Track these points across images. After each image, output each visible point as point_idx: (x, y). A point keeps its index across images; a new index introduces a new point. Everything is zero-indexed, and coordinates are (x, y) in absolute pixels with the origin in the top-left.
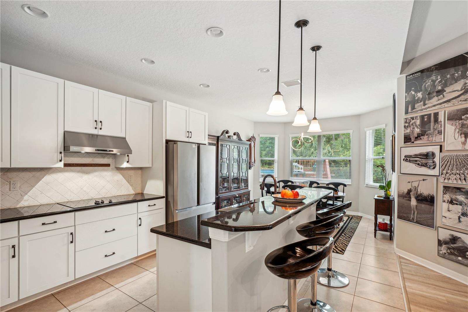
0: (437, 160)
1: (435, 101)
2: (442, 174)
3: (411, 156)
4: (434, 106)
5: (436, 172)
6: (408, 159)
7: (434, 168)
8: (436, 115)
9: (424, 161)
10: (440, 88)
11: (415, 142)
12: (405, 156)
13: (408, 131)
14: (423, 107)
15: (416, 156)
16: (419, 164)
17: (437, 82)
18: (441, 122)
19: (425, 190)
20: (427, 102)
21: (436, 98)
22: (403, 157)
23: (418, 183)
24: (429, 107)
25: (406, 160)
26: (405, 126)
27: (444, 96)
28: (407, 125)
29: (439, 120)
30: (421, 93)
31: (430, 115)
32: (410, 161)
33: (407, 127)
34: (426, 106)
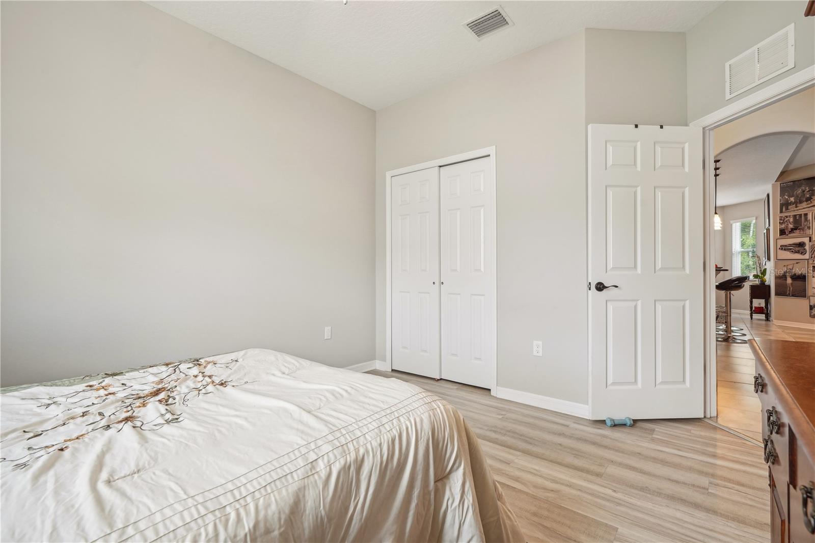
0: (807, 247)
1: (804, 205)
2: (811, 258)
3: (786, 245)
4: (804, 208)
5: (807, 256)
6: (784, 248)
7: (805, 254)
8: (806, 215)
9: (797, 249)
10: (808, 196)
11: (789, 235)
12: (781, 246)
13: (783, 226)
14: (795, 209)
15: (790, 245)
16: (793, 251)
17: (806, 191)
18: (810, 220)
19: (798, 270)
20: (798, 205)
21: (805, 203)
22: (779, 247)
23: (792, 265)
24: (800, 209)
25: (782, 249)
26: (780, 223)
27: (811, 202)
28: (782, 221)
29: (808, 219)
30: (793, 198)
31: (801, 214)
32: (785, 250)
33: (782, 223)
34: (797, 209)
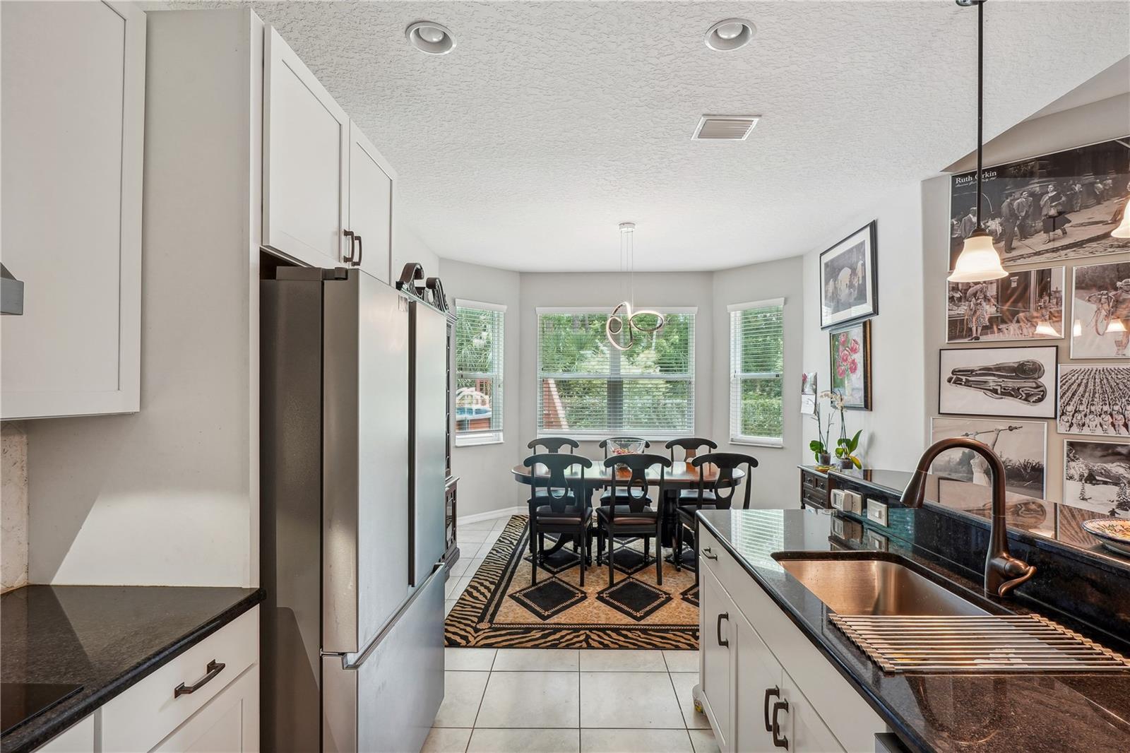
0: (1047, 380)
1: (1039, 241)
2: (1063, 414)
3: (972, 371)
4: (1038, 253)
5: (1046, 408)
6: (961, 377)
7: (1040, 400)
8: (1044, 276)
9: (1011, 384)
10: (1053, 212)
11: (983, 338)
12: (954, 372)
13: (963, 309)
14: (1006, 255)
15: (987, 371)
16: (995, 391)
17: (1046, 198)
18: (1057, 292)
19: (1011, 451)
20: (1015, 243)
21: (1043, 236)
22: (947, 374)
23: (993, 436)
24: (1022, 256)
25: (958, 382)
26: (951, 299)
27: (1065, 233)
28: (957, 295)
29: (1053, 288)
30: (998, 221)
31: (1027, 274)
32: (968, 384)
33: (960, 299)
34: (1014, 253)
